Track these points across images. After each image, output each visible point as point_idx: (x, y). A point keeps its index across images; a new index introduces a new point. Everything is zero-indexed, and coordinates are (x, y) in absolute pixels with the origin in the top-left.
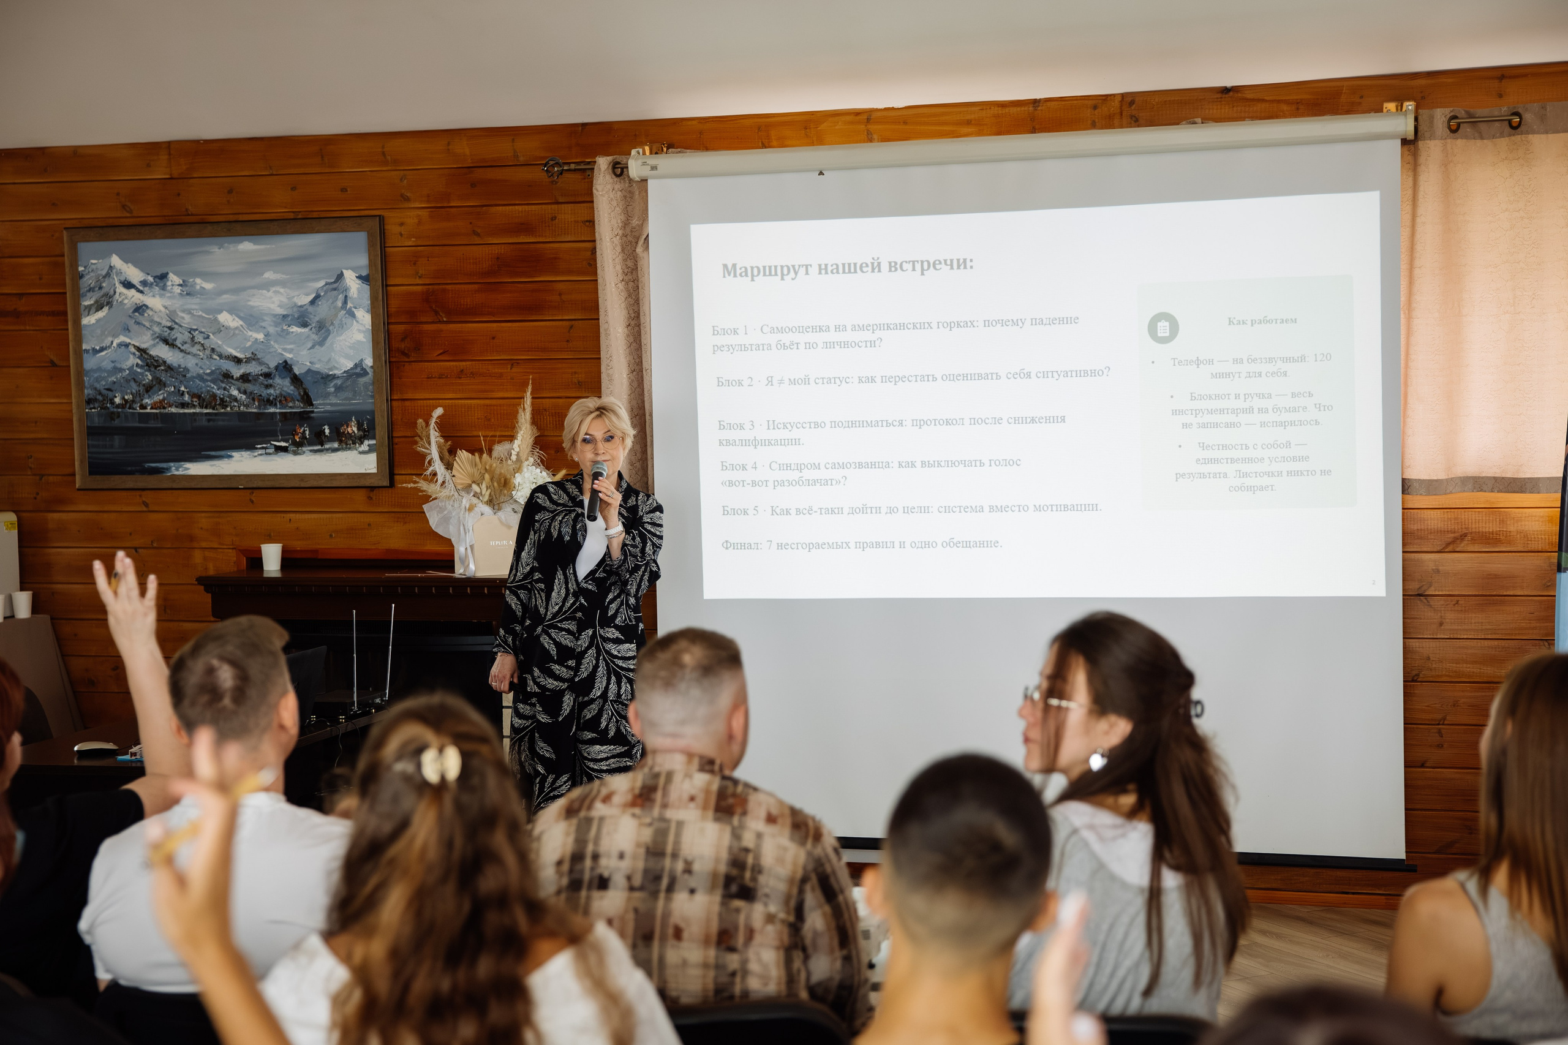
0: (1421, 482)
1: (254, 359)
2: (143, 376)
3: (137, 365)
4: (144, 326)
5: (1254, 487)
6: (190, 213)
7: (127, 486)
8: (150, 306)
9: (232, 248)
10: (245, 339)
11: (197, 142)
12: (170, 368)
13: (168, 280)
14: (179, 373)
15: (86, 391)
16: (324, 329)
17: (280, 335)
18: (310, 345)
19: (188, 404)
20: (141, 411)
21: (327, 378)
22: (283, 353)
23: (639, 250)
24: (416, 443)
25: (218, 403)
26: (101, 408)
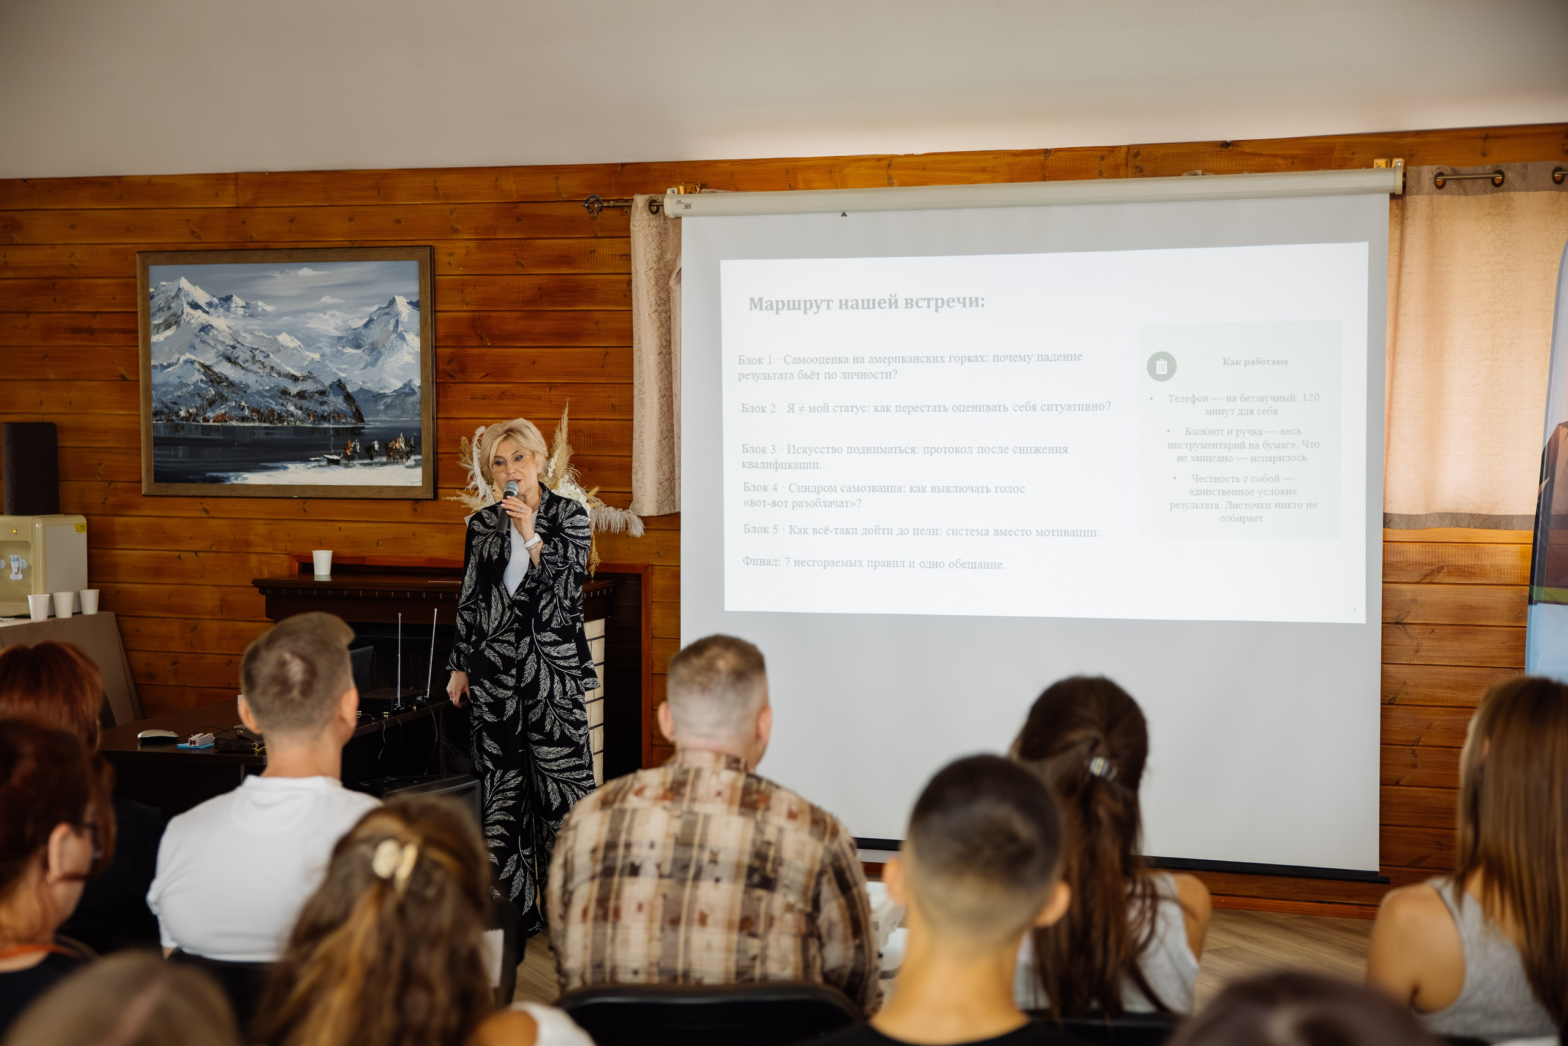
0: (1400, 516)
1: (310, 378)
2: (206, 391)
3: (202, 381)
4: (209, 344)
5: (1244, 517)
6: (254, 240)
7: (190, 494)
8: (214, 326)
9: (292, 273)
10: (303, 358)
11: (262, 174)
12: (231, 384)
13: (232, 302)
14: (240, 389)
15: (153, 404)
16: (376, 351)
17: (335, 356)
18: (362, 365)
19: (248, 418)
20: (204, 424)
21: (378, 397)
22: (337, 372)
23: (672, 283)
24: (459, 459)
25: (276, 418)
26: (167, 420)
